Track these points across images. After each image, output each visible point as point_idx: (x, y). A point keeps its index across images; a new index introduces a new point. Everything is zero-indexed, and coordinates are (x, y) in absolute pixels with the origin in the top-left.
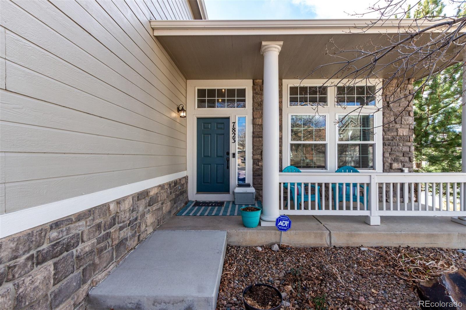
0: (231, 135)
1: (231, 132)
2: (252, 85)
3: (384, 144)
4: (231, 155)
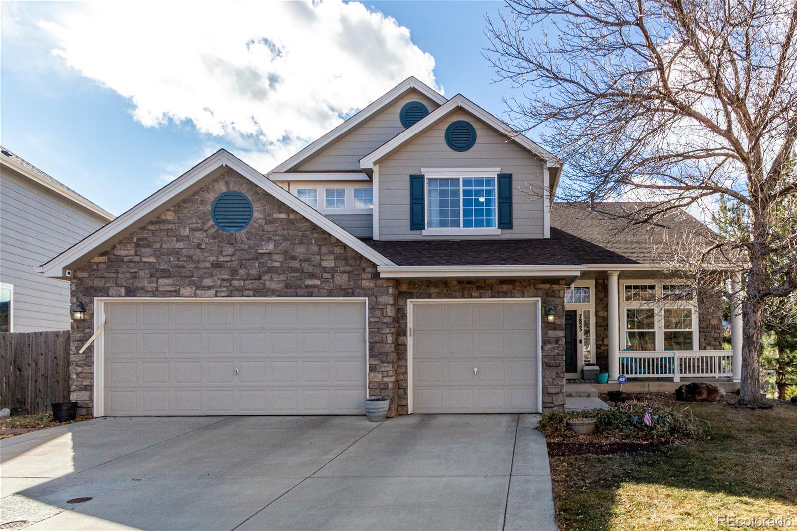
0: (578, 325)
1: (578, 323)
2: (595, 284)
3: (700, 332)
4: (578, 342)
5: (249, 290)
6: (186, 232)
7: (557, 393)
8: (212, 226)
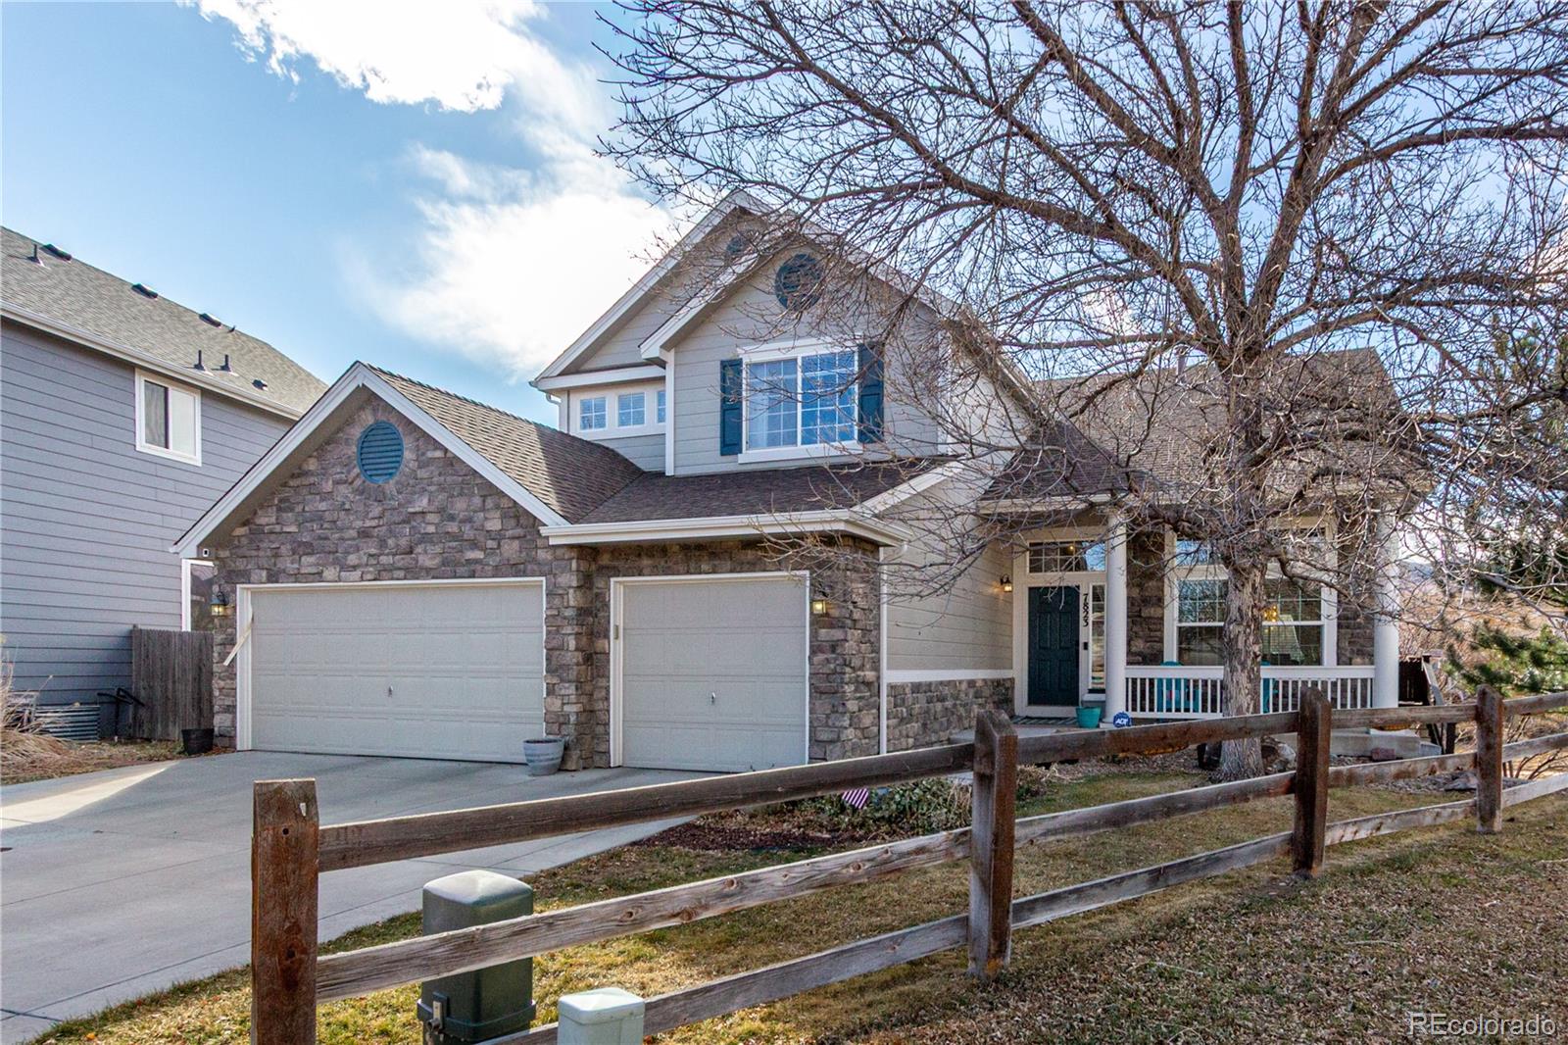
0: (1082, 615)
1: (1082, 610)
3: (1339, 626)
4: (1081, 646)
5: (400, 569)
6: (328, 486)
7: (832, 742)
8: (358, 476)
